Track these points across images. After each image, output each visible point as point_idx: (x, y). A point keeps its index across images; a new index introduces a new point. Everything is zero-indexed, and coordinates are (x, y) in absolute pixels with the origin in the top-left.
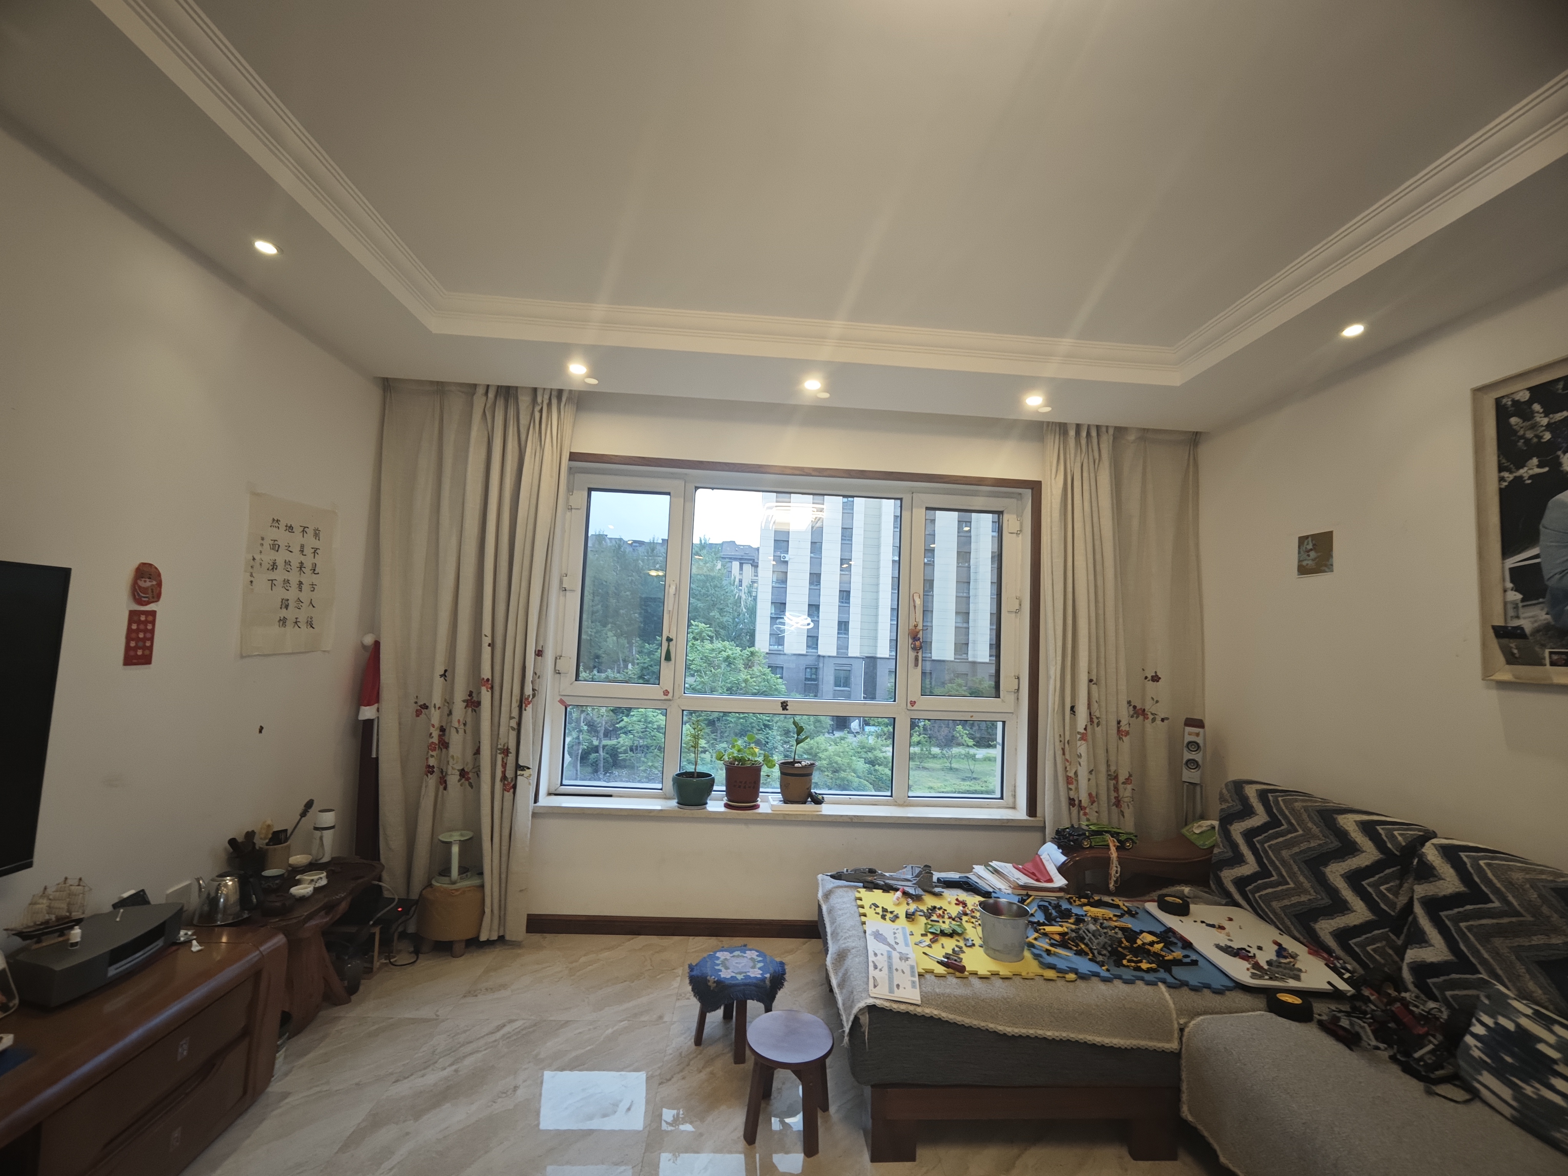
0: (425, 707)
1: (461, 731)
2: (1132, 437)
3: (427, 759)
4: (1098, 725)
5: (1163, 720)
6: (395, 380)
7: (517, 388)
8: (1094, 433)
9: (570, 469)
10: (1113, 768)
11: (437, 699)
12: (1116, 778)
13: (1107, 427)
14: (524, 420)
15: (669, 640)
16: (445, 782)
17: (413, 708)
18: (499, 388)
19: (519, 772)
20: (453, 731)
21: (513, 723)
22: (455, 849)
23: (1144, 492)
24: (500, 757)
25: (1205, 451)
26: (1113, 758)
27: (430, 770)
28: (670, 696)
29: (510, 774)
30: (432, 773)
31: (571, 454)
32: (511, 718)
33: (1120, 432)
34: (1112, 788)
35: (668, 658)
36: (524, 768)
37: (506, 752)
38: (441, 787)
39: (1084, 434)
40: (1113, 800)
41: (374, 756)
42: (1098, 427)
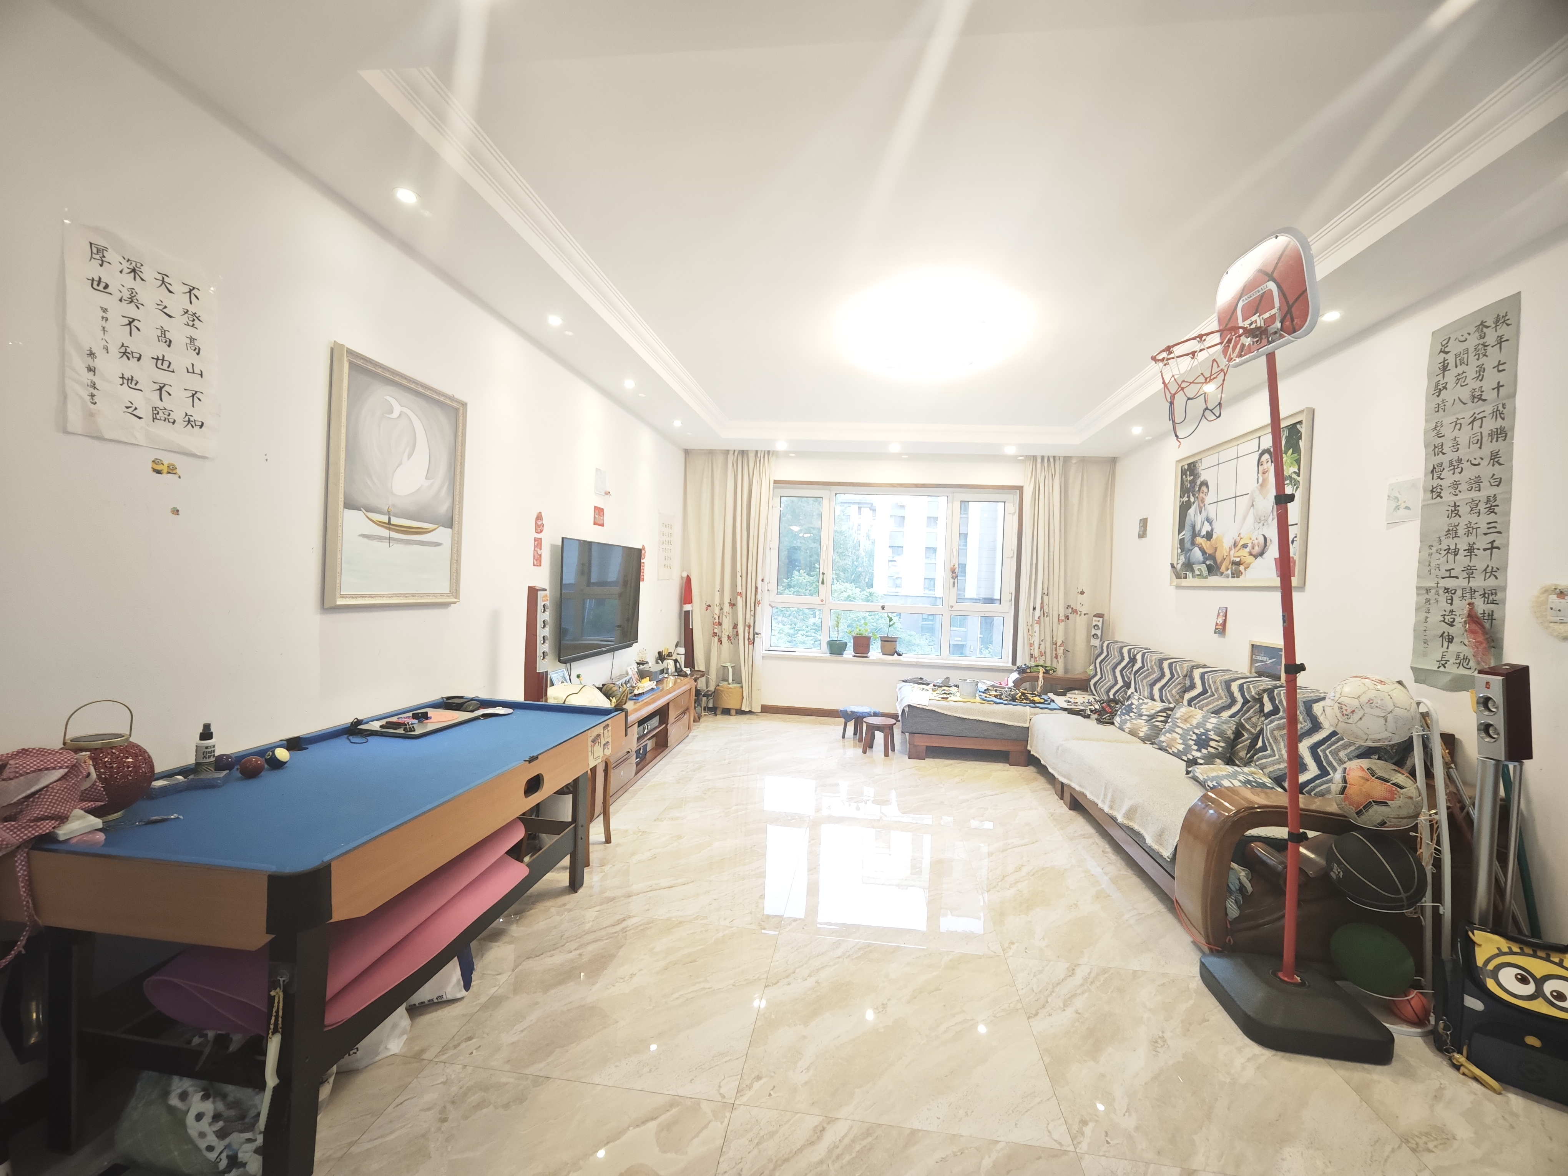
0: (709, 606)
1: (728, 617)
2: (1074, 461)
3: (713, 630)
4: (1047, 616)
5: (1085, 615)
6: (690, 450)
7: (747, 451)
8: (1052, 460)
9: (774, 488)
10: (1055, 639)
11: (717, 601)
12: (1056, 644)
13: (1059, 457)
14: (751, 466)
15: (823, 574)
16: (721, 641)
17: (705, 606)
18: (739, 451)
19: (756, 636)
20: (724, 617)
21: (752, 613)
22: (730, 669)
23: (1081, 491)
24: (747, 629)
25: (1119, 467)
26: (1055, 634)
27: (715, 634)
28: (824, 602)
29: (751, 637)
30: (716, 636)
31: (774, 481)
32: (751, 611)
33: (1067, 459)
34: (1054, 649)
35: (823, 583)
36: (757, 634)
37: (749, 627)
38: (719, 643)
39: (1046, 460)
40: (1054, 655)
41: (691, 627)
42: (1054, 457)
